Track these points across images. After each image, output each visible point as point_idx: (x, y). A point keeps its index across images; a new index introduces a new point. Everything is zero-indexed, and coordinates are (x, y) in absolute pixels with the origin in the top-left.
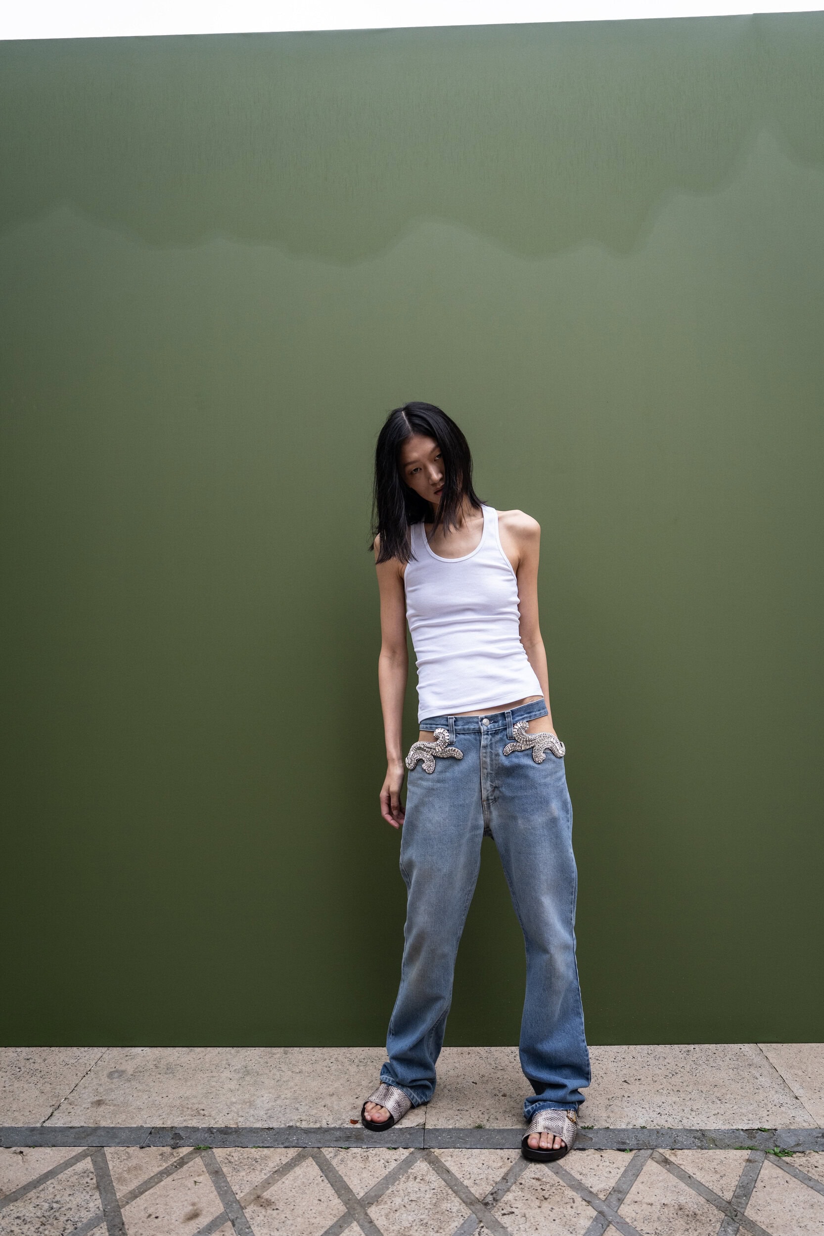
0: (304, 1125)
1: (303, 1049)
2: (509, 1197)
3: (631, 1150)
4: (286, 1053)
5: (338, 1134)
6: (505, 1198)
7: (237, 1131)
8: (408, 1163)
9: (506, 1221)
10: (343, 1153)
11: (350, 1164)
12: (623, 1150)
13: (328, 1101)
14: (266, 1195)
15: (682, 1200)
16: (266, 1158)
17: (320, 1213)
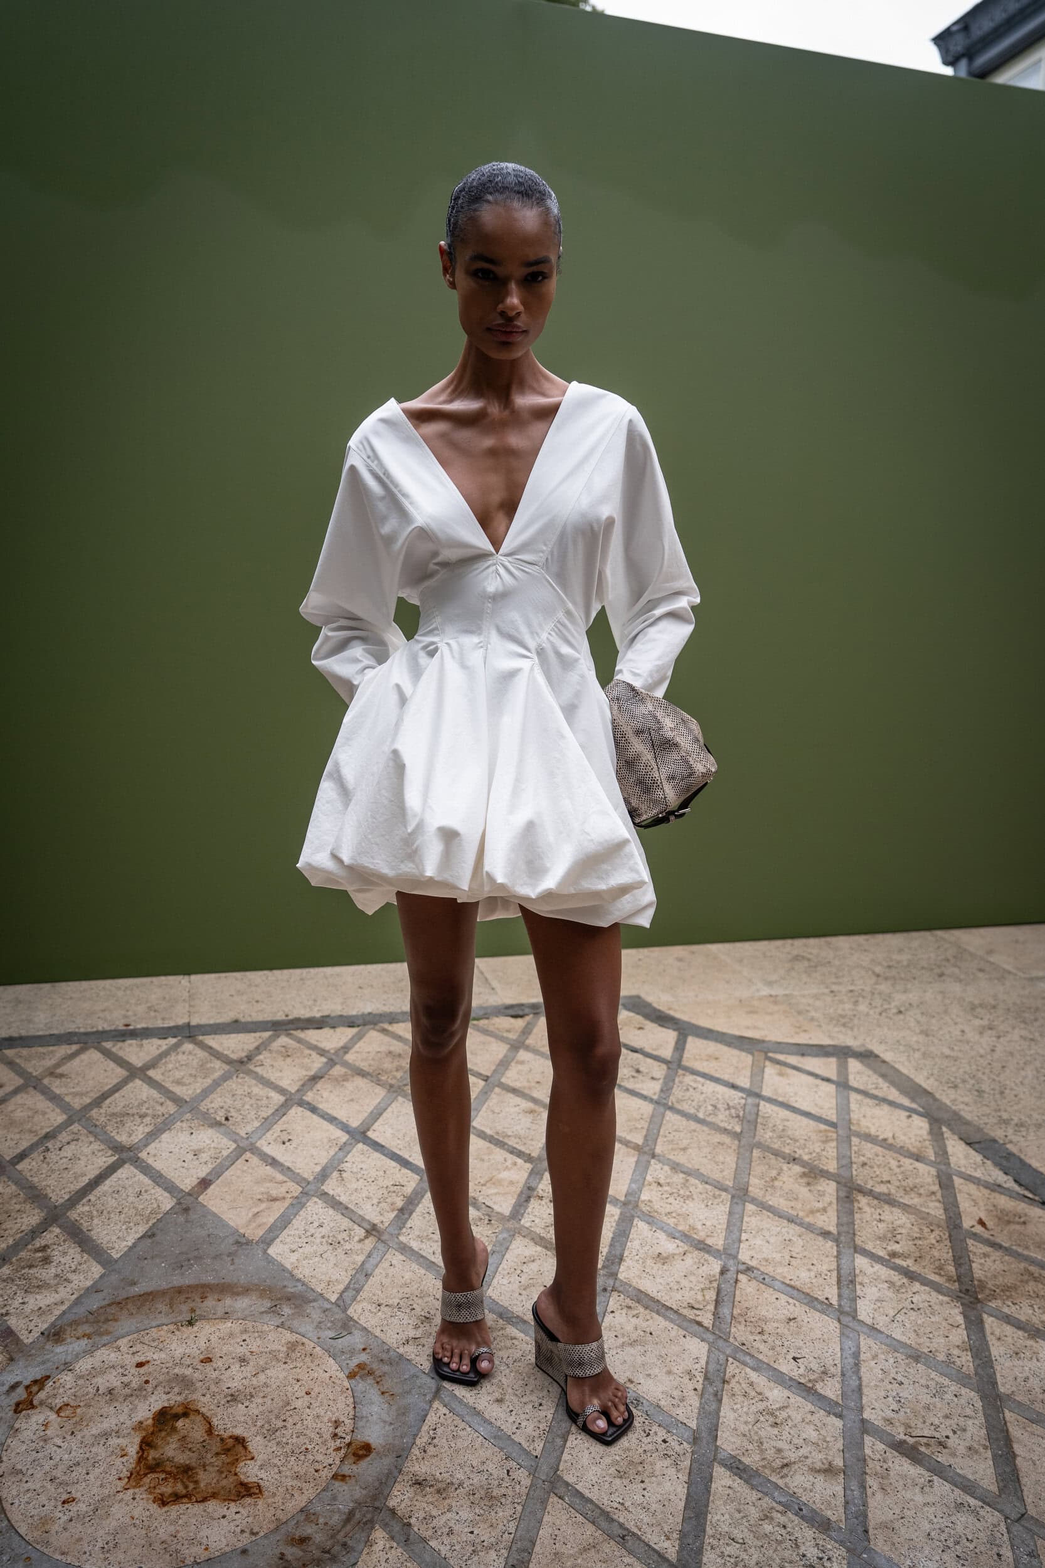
0: (82, 1030)
1: (71, 983)
2: (261, 1057)
3: (358, 1026)
4: (53, 986)
5: (113, 1033)
6: (257, 1058)
7: (21, 1038)
8: (175, 1047)
9: (259, 1070)
10: (120, 1044)
11: (127, 1050)
12: (353, 1027)
13: (101, 1015)
14: (59, 1071)
15: (392, 1049)
16: (52, 1052)
17: (107, 1077)
